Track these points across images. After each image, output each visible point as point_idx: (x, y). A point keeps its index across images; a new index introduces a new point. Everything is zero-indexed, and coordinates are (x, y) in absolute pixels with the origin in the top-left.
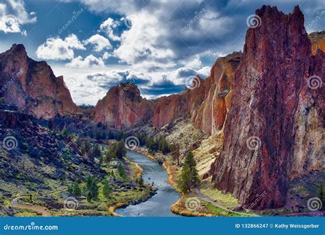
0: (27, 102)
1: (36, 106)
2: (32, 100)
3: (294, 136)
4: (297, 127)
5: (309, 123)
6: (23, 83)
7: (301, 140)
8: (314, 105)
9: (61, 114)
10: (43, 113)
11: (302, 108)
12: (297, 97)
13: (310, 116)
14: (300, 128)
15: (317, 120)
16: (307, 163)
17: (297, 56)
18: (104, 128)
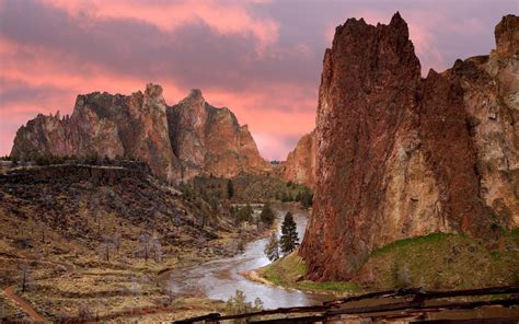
0: (205, 159)
1: (217, 162)
2: (212, 156)
3: (385, 190)
4: (391, 178)
5: (410, 171)
6: (202, 135)
7: (398, 195)
8: (419, 147)
9: (245, 171)
10: (225, 170)
11: (401, 151)
12: (392, 136)
13: (411, 162)
14: (396, 179)
15: (422, 168)
16: (407, 226)
17: (393, 81)
18: (294, 188)
